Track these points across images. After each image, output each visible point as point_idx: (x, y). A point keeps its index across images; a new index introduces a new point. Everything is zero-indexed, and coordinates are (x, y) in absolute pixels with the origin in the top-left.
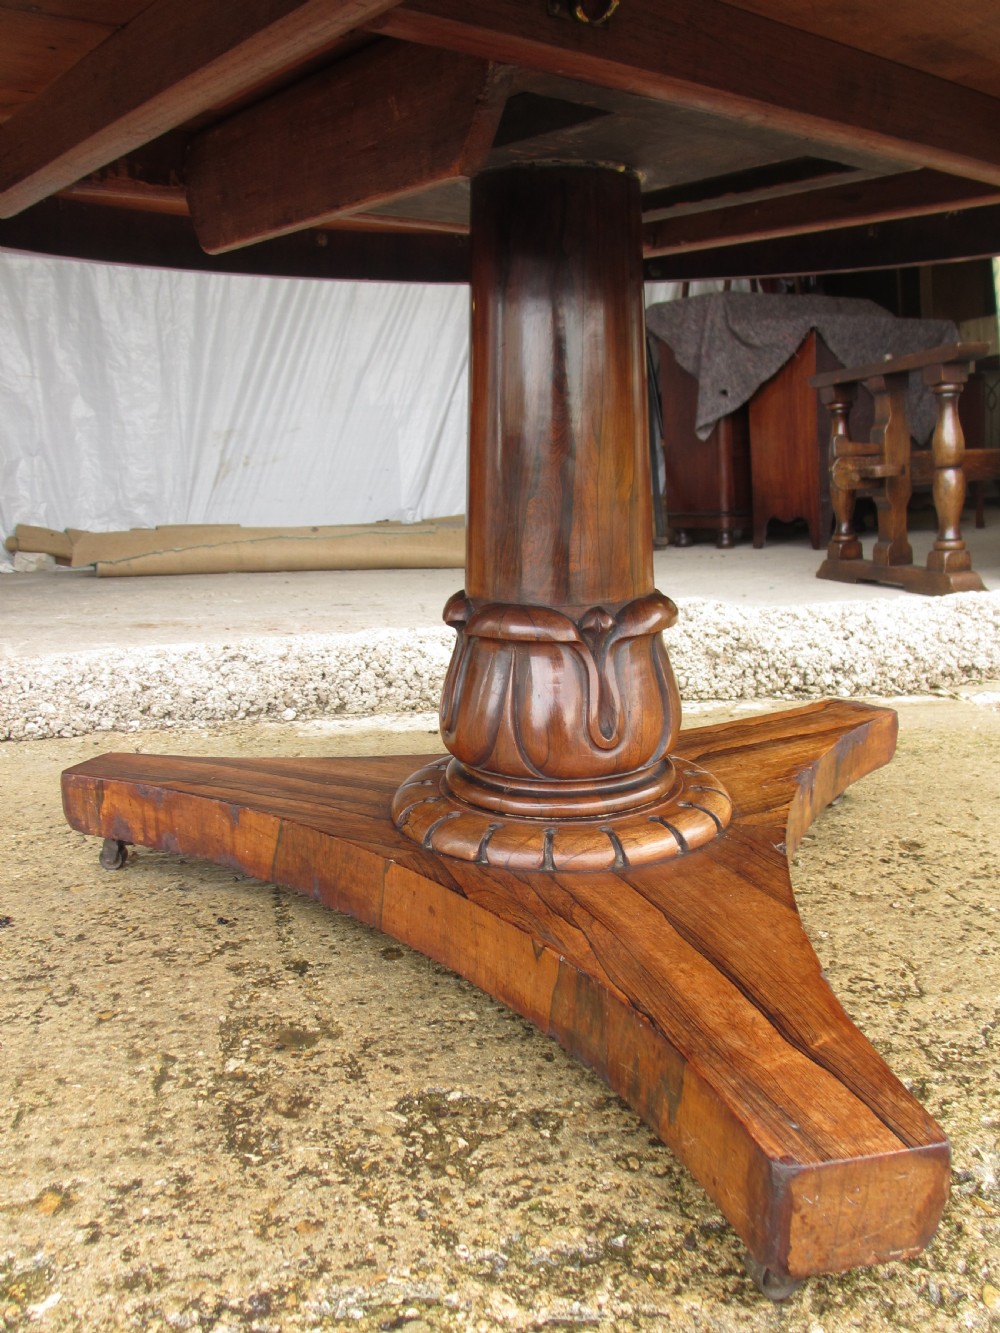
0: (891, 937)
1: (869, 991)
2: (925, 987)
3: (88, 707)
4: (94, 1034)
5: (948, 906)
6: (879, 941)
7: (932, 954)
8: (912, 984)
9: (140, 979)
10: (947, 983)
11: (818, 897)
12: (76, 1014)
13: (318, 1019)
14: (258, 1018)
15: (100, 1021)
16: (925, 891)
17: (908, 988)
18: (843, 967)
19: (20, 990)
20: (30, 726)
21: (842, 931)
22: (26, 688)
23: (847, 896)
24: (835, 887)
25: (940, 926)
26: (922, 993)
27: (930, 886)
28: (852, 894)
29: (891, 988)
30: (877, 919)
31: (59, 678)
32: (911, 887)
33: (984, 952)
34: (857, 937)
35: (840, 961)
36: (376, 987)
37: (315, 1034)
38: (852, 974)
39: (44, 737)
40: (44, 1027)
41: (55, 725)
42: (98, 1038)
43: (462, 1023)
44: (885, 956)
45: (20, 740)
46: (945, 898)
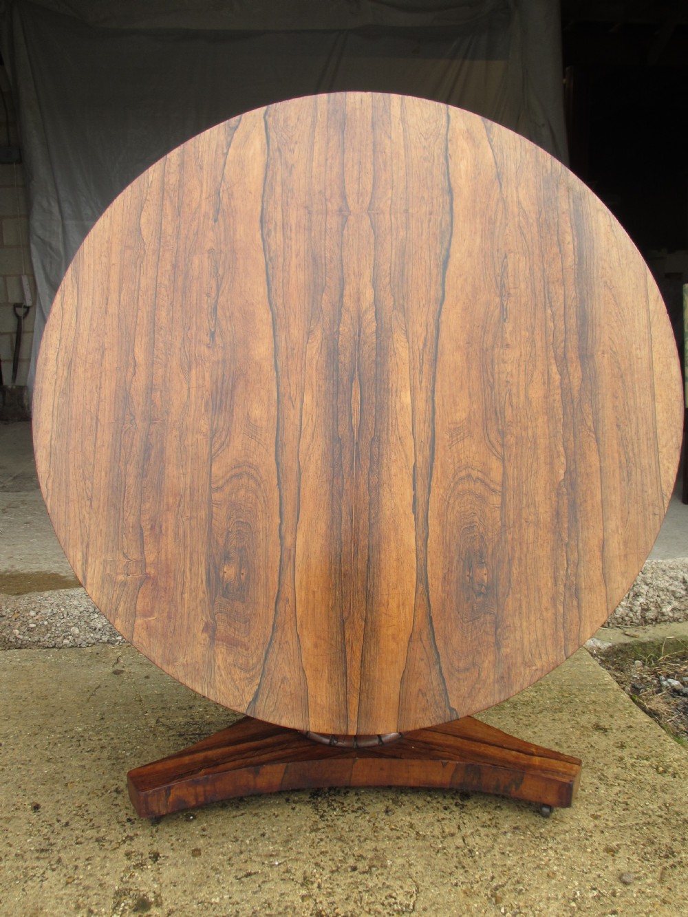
0: (420, 868)
1: (390, 905)
2: (417, 906)
3: (95, 629)
4: (63, 892)
5: (458, 848)
6: (413, 871)
7: (432, 883)
8: (412, 904)
9: (87, 857)
10: (427, 905)
11: (399, 834)
12: (58, 877)
13: (154, 893)
14: (131, 890)
15: (67, 883)
16: (452, 835)
17: (409, 905)
18: (388, 887)
19: (38, 858)
20: (66, 641)
21: (400, 861)
22: (65, 616)
23: (413, 835)
24: (411, 826)
25: (445, 862)
26: (414, 909)
27: (457, 830)
28: (418, 833)
29: (401, 904)
30: (419, 854)
31: (82, 609)
32: (447, 830)
33: (456, 885)
34: (404, 866)
35: (387, 883)
36: (184, 875)
37: (151, 903)
38: (389, 892)
39: (72, 646)
40: (45, 884)
41: (78, 641)
42: (65, 894)
43: (212, 904)
44: (409, 881)
45: (60, 648)
46: (459, 842)
